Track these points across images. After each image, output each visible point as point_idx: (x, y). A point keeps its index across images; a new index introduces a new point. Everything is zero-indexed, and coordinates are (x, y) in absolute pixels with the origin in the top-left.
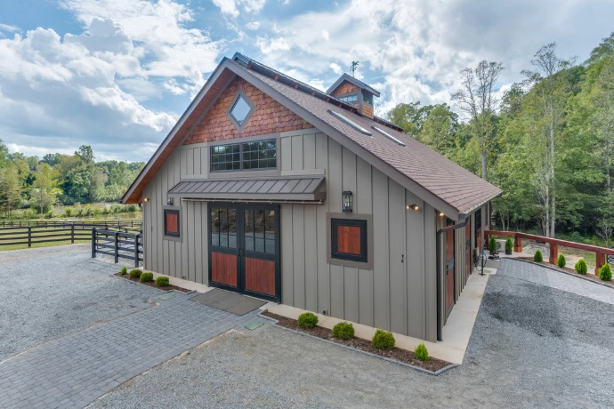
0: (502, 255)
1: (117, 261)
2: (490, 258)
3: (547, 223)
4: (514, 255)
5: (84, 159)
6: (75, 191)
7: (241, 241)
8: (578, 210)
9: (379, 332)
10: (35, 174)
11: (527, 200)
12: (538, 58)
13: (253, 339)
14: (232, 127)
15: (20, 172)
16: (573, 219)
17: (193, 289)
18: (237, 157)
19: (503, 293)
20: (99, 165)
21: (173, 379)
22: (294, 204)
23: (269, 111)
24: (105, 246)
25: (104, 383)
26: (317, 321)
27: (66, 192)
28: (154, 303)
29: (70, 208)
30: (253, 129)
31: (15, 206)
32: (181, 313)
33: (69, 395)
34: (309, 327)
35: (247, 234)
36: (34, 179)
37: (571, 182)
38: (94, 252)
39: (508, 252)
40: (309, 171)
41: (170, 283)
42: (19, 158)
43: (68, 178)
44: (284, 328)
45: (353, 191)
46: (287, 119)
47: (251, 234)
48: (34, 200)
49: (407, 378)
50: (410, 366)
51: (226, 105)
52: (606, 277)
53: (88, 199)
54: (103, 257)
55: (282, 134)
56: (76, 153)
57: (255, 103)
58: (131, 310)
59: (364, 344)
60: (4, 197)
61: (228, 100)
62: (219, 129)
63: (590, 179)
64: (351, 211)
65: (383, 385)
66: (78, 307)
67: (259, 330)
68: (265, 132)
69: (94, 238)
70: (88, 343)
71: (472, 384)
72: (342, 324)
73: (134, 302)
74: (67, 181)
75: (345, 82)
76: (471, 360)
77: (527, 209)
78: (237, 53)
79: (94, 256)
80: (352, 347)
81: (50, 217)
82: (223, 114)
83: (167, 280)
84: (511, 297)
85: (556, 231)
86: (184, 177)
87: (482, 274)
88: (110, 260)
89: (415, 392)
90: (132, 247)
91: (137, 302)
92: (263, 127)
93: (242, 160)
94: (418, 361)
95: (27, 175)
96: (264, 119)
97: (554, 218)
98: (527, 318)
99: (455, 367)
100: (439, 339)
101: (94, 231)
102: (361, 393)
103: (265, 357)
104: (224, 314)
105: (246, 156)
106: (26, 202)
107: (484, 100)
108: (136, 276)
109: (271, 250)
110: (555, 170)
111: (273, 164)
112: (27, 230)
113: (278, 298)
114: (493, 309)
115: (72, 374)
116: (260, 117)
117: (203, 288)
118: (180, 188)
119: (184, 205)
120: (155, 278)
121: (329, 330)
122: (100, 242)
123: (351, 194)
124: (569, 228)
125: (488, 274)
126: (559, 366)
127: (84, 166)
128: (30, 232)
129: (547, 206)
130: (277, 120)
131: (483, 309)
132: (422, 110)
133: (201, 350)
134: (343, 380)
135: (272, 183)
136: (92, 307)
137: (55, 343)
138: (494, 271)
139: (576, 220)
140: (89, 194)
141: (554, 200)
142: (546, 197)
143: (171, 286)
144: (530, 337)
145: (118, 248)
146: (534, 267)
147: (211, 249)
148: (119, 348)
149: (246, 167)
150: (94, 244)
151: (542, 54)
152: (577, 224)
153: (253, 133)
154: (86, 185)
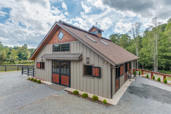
0: (137, 76)
1: (28, 76)
2: (134, 76)
3: (155, 67)
4: (141, 76)
5: (25, 48)
6: (22, 56)
7: (60, 71)
8: (164, 64)
9: (94, 96)
10: (11, 52)
11: (149, 61)
12: (152, 21)
13: (60, 97)
14: (58, 40)
15: (6, 51)
16: (163, 66)
17: (47, 84)
18: (60, 48)
19: (135, 86)
20: (29, 50)
21: (34, 107)
22: (74, 61)
23: (68, 36)
24: (25, 72)
25: (15, 108)
26: (78, 93)
27: (19, 57)
28: (35, 87)
29: (20, 61)
30: (64, 41)
31: (5, 60)
32: (42, 90)
33: (5, 111)
34: (76, 94)
35: (62, 69)
36: (10, 53)
37: (162, 56)
38: (22, 73)
39: (139, 75)
40: (78, 52)
41: (41, 82)
42: (7, 47)
43: (20, 53)
44: (69, 94)
45: (89, 57)
46: (73, 38)
47: (63, 69)
48: (10, 59)
49: (99, 108)
50: (101, 105)
51: (57, 34)
52: (166, 82)
53: (25, 59)
54: (25, 74)
55: (71, 42)
56: (23, 46)
57: (64, 34)
58: (28, 89)
59: (90, 99)
60: (2, 58)
61: (58, 33)
62: (55, 40)
63: (168, 55)
64: (89, 63)
65: (92, 110)
66: (14, 88)
67: (62, 95)
68: (67, 41)
69: (22, 70)
70: (14, 97)
71: (117, 110)
72: (85, 94)
73: (30, 87)
74: (20, 54)
75: (93, 28)
76: (119, 104)
77: (149, 63)
78: (60, 20)
79: (22, 74)
80: (86, 100)
81: (14, 63)
82: (56, 36)
83: (40, 81)
84: (136, 87)
85: (158, 70)
86: (46, 53)
87: (130, 81)
88: (26, 75)
89: (100, 112)
90: (32, 72)
91: (31, 87)
92: (67, 40)
93: (61, 49)
94: (104, 104)
95: (9, 52)
96: (67, 38)
97: (157, 66)
98: (139, 93)
99: (114, 106)
100: (112, 98)
101: (22, 67)
102: (85, 112)
103: (61, 102)
104: (54, 90)
105: (62, 48)
106: (8, 59)
107: (137, 33)
108: (32, 80)
109: (68, 73)
110: (158, 52)
111: (69, 50)
112: (5, 67)
113: (69, 86)
114: (130, 91)
115: (7, 105)
116: (65, 37)
117: (50, 83)
118: (45, 56)
119: (46, 61)
120: (37, 80)
121: (81, 95)
122: (24, 70)
123: (89, 58)
124: (162, 69)
125: (132, 81)
126: (144, 106)
127: (25, 50)
128: (6, 68)
129: (155, 62)
130: (70, 38)
131: (127, 90)
132: (120, 35)
133: (44, 100)
134: (81, 108)
135: (68, 55)
136: (18, 88)
137: (5, 97)
138: (134, 80)
139: (164, 66)
140: (26, 57)
141: (157, 61)
142: (155, 60)
143: (41, 83)
144: (138, 98)
145: (28, 72)
146: (146, 79)
147: (53, 73)
148: (22, 99)
149: (62, 51)
150: (22, 71)
151: (153, 20)
152: (164, 68)
153: (64, 42)
154: (25, 55)
